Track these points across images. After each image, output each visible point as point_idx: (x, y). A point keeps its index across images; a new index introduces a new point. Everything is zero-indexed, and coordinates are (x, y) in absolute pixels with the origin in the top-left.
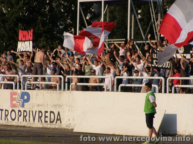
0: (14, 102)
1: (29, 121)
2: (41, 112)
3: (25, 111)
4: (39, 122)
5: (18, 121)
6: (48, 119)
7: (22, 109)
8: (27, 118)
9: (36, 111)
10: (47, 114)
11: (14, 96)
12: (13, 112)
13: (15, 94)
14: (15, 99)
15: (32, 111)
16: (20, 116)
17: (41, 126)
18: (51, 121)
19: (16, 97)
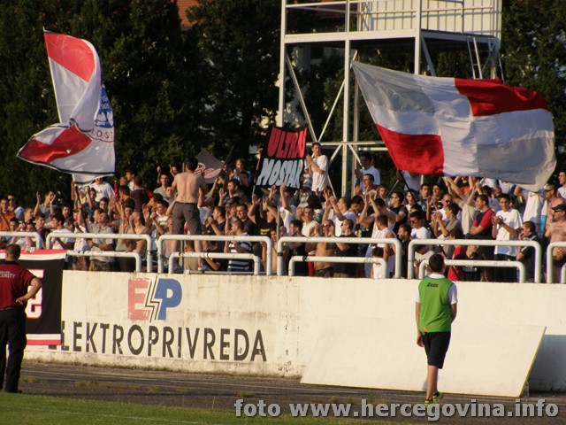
0: (139, 306)
1: (179, 355)
2: (211, 331)
3: (167, 329)
4: (205, 357)
5: (149, 354)
6: (229, 351)
7: (160, 325)
8: (174, 346)
9: (198, 330)
10: (227, 338)
11: (138, 291)
12: (136, 333)
13: (142, 284)
14: (140, 298)
15: (188, 330)
16: (155, 341)
17: (210, 369)
18: (239, 354)
19: (145, 291)
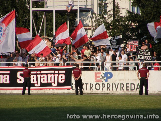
0: (98, 79)
1: (112, 90)
2: (123, 84)
3: (108, 84)
4: (121, 90)
5: (102, 90)
6: (129, 88)
7: (106, 83)
8: (111, 88)
9: (118, 84)
10: (128, 85)
11: (98, 75)
12: (98, 85)
13: (100, 73)
14: (99, 77)
15: (115, 84)
16: (104, 87)
17: (123, 93)
18: (132, 89)
19: (101, 75)
